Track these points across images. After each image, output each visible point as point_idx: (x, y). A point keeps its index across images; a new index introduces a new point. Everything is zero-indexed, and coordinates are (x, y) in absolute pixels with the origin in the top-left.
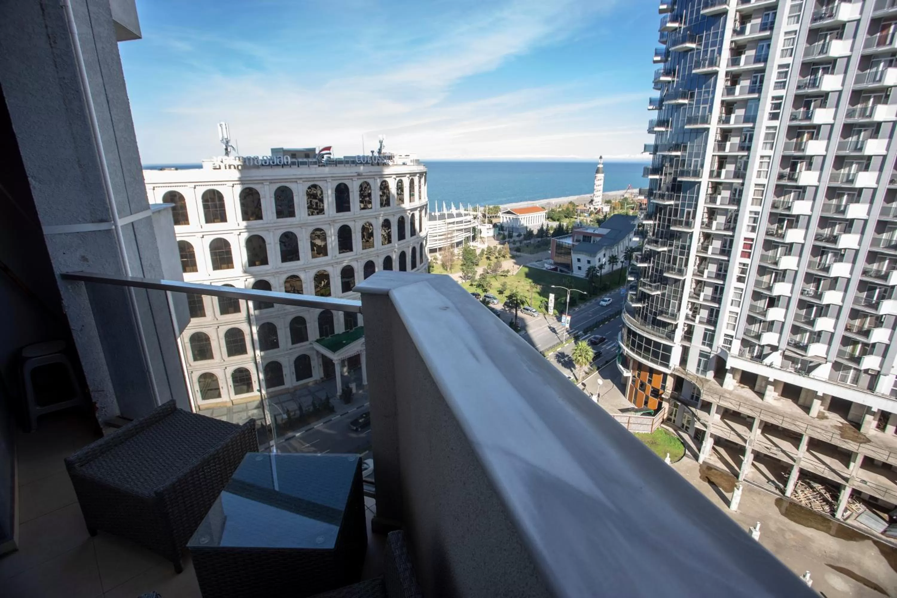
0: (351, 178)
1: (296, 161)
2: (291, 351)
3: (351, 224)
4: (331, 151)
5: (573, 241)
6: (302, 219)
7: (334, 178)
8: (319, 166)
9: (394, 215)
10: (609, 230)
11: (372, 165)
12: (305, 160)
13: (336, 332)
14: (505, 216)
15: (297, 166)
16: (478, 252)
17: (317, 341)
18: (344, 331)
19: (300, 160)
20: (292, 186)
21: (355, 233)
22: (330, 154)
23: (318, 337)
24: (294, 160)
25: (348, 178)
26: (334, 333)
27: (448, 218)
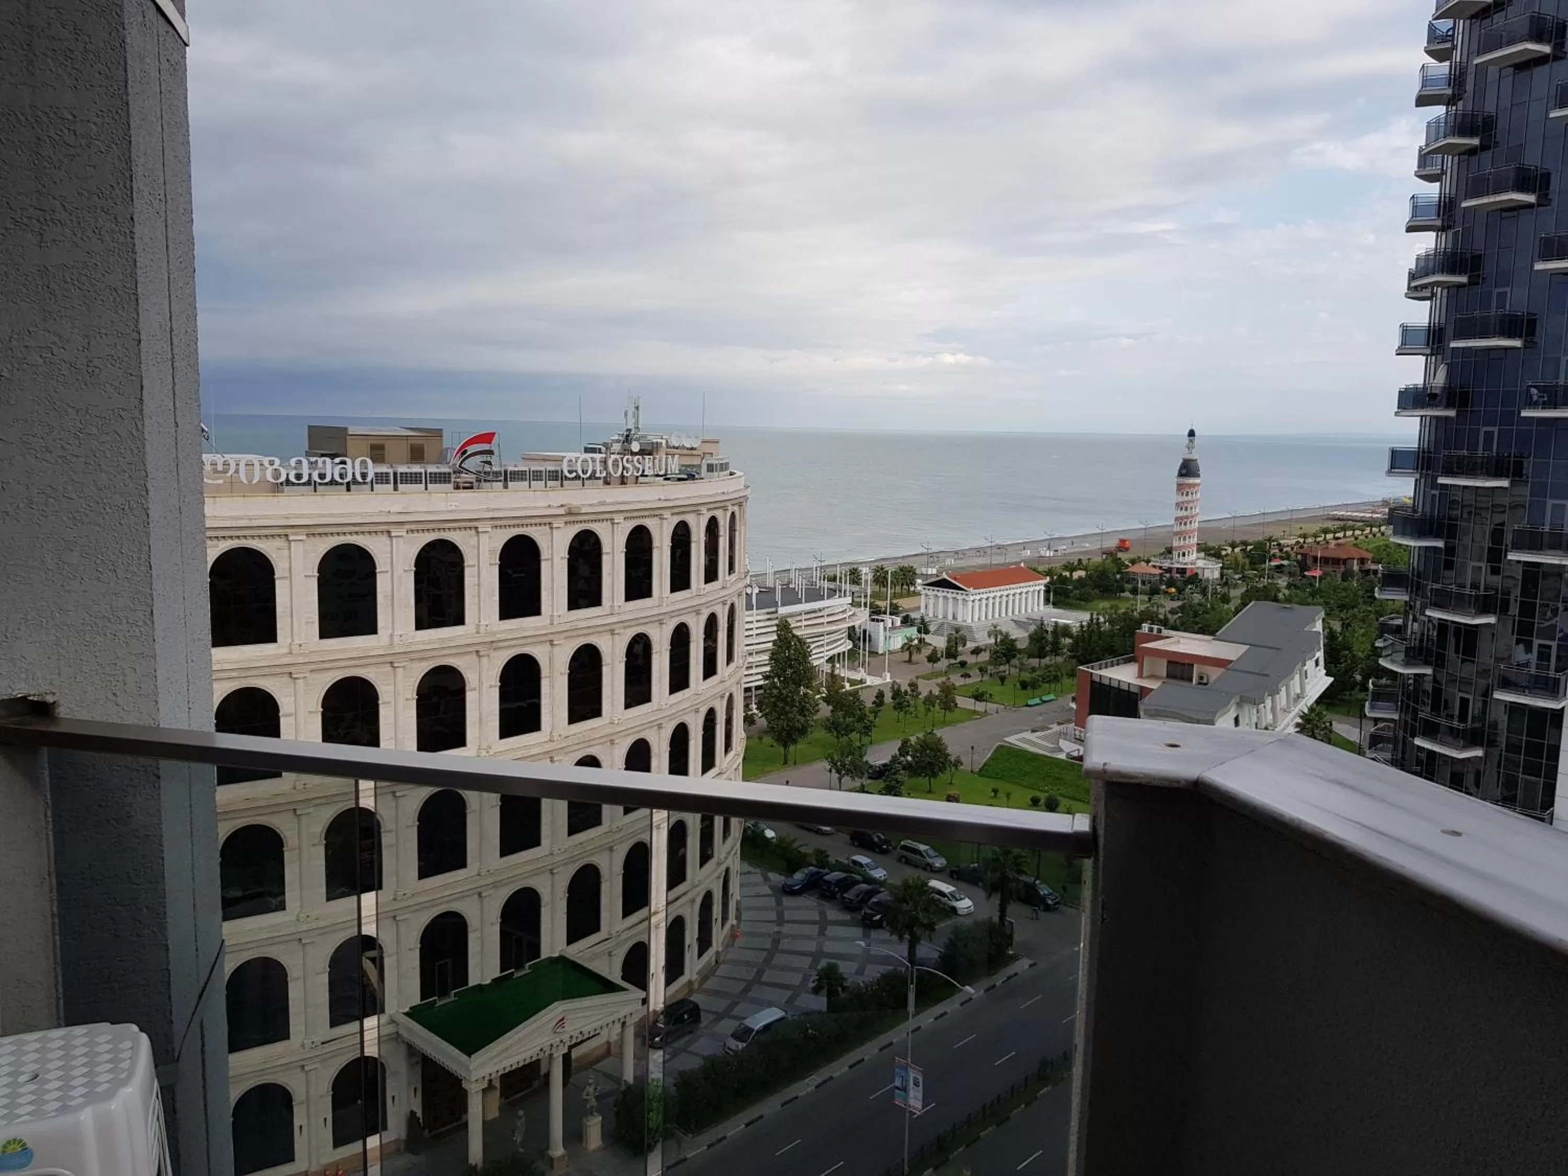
0: (546, 521)
1: (391, 471)
2: (328, 1048)
3: (539, 653)
4: (493, 446)
5: (1140, 675)
6: (396, 639)
7: (498, 522)
8: (457, 487)
9: (661, 623)
10: (1243, 649)
11: (607, 483)
12: (416, 469)
13: (473, 981)
14: (930, 593)
15: (391, 486)
16: (868, 700)
17: (413, 1013)
18: (497, 974)
19: (402, 469)
20: (374, 546)
21: (550, 677)
22: (491, 452)
23: (416, 1000)
24: (383, 469)
25: (538, 521)
26: (465, 981)
27: (783, 605)
